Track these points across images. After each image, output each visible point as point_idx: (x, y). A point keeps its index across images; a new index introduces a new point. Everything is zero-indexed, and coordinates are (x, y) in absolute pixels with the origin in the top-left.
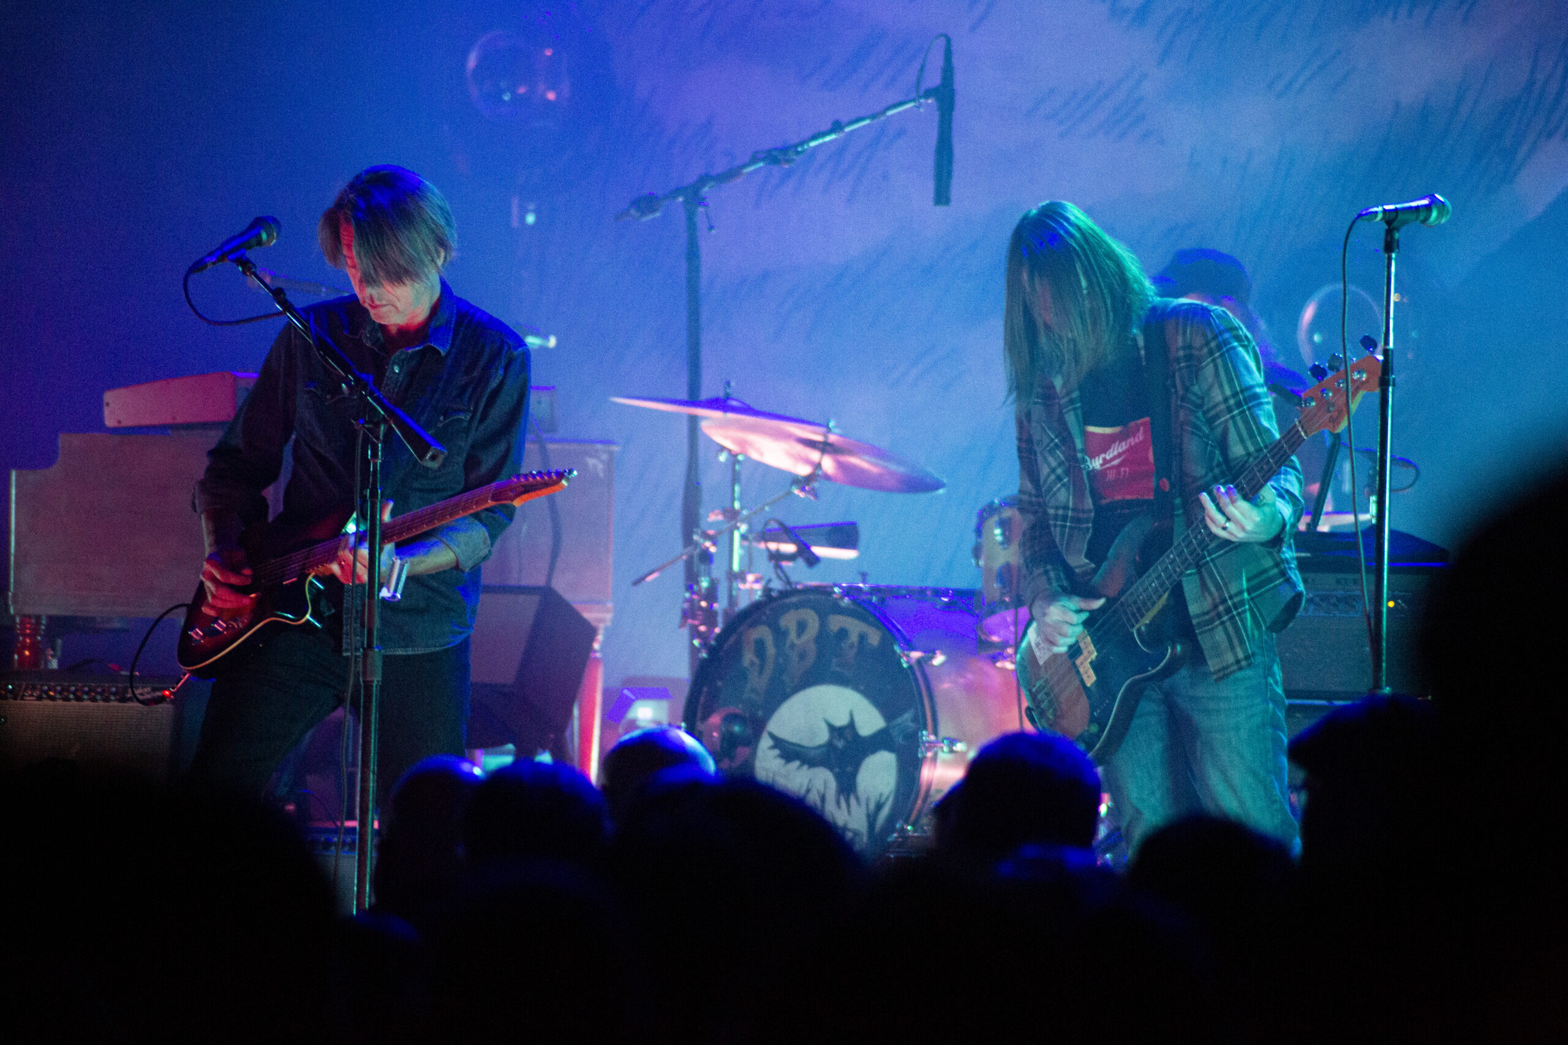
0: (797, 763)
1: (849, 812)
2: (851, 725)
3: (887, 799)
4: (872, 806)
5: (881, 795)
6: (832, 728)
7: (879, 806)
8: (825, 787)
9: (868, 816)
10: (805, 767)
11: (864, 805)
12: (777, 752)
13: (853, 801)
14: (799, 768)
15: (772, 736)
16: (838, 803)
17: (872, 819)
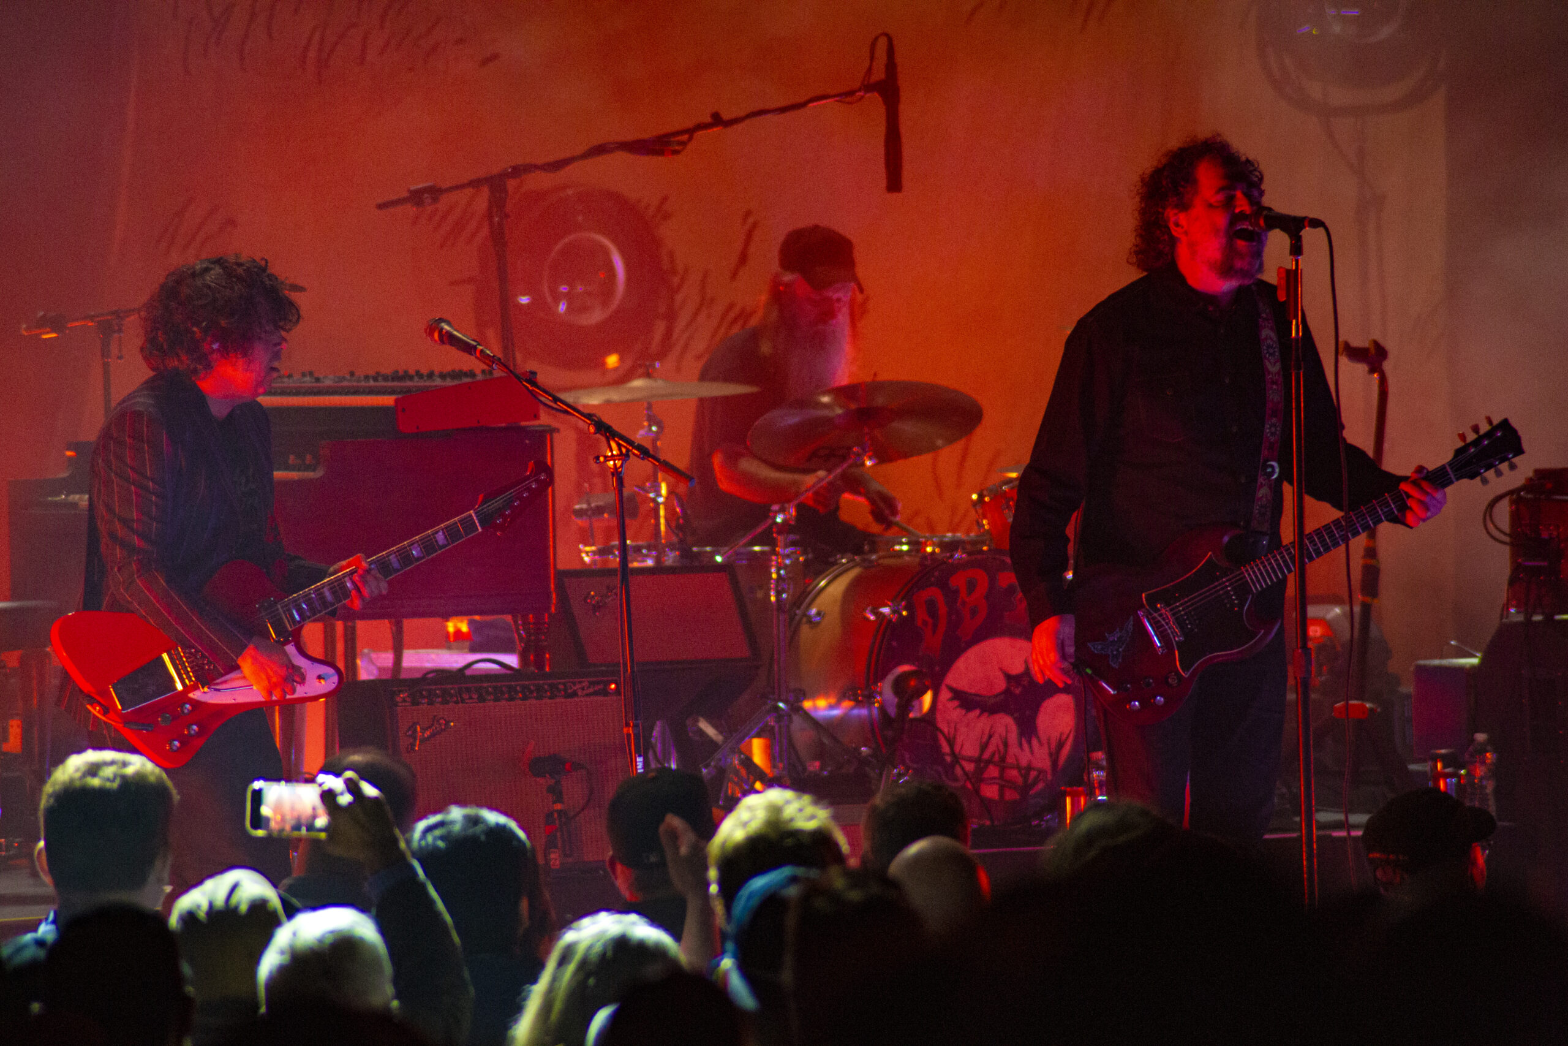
0: (977, 712)
1: (1032, 753)
2: (1027, 673)
3: (1068, 736)
4: (1054, 745)
5: (1061, 734)
6: (1009, 677)
7: (1061, 745)
8: (1007, 731)
9: (1051, 754)
10: (986, 714)
11: (1046, 746)
12: (956, 703)
13: (1035, 742)
14: (979, 717)
15: (952, 689)
16: (1021, 745)
17: (1054, 757)
